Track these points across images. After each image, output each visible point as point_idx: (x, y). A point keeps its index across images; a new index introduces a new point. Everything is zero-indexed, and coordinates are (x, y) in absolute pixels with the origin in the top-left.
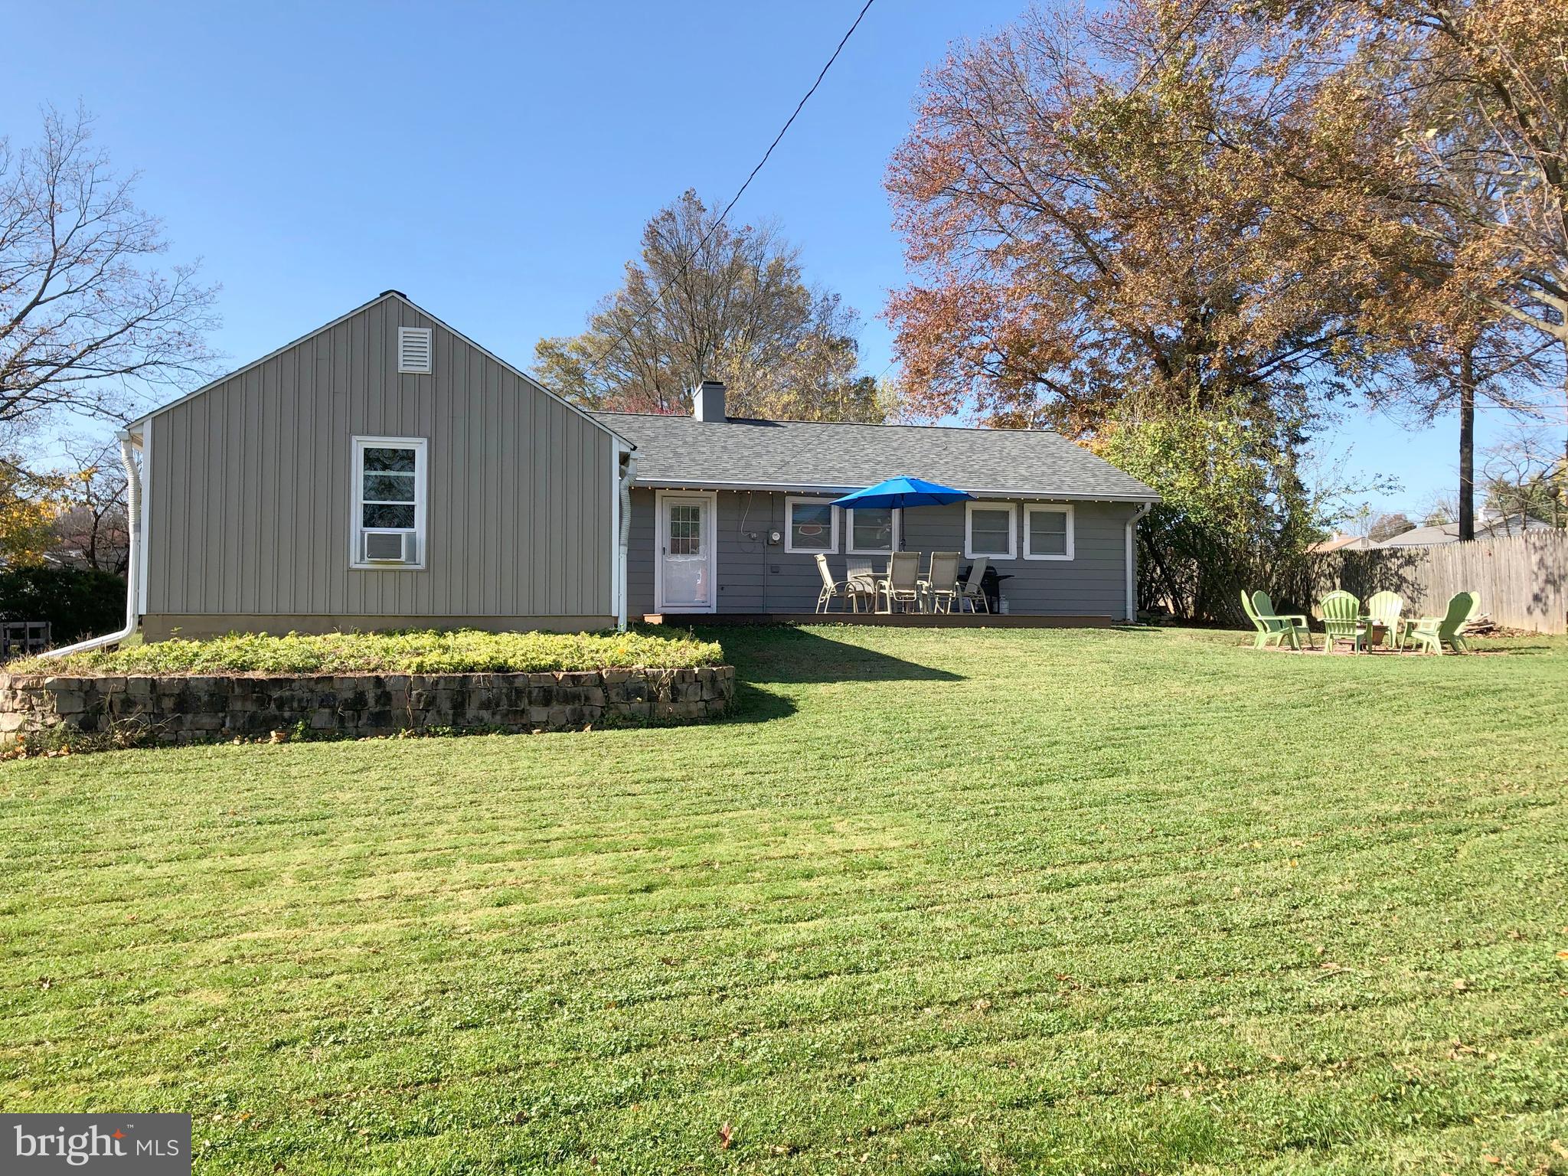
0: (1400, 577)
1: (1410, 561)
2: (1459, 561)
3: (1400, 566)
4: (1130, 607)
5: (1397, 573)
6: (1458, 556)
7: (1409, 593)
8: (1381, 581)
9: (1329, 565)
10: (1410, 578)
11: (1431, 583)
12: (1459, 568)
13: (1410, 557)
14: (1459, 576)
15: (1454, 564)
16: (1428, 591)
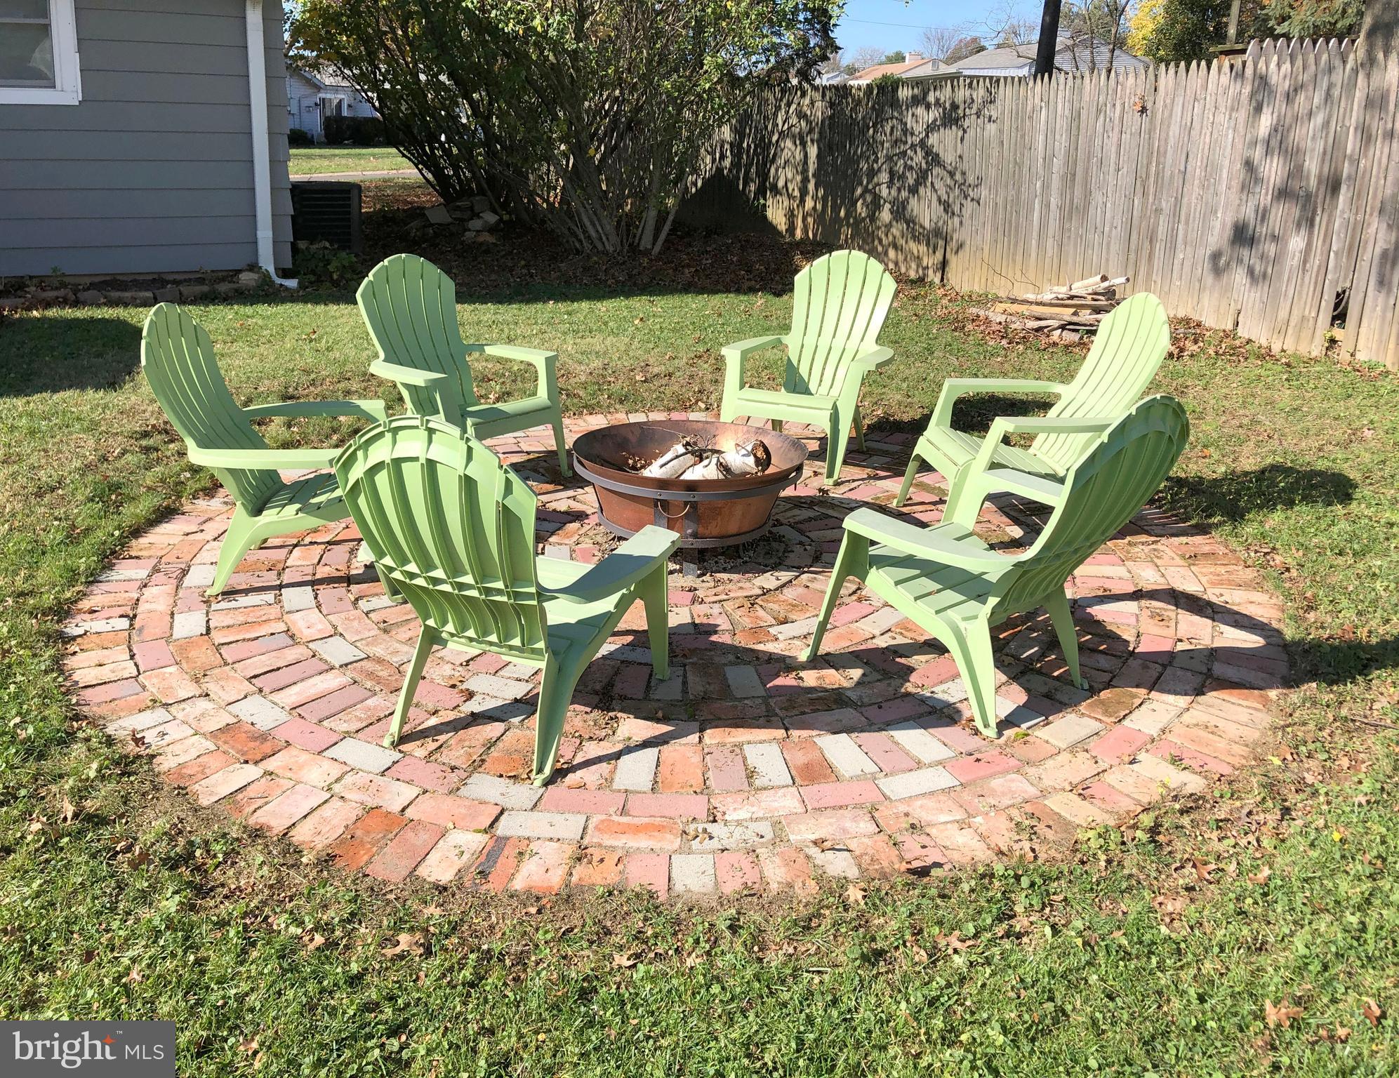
0: (928, 152)
1: (952, 117)
2: (1061, 124)
3: (930, 128)
4: (265, 234)
5: (923, 143)
6: (1062, 109)
7: (942, 192)
8: (889, 158)
9: (801, 115)
10: (949, 158)
11: (993, 172)
12: (1061, 142)
13: (955, 107)
14: (1057, 163)
15: (1050, 132)
16: (984, 192)
